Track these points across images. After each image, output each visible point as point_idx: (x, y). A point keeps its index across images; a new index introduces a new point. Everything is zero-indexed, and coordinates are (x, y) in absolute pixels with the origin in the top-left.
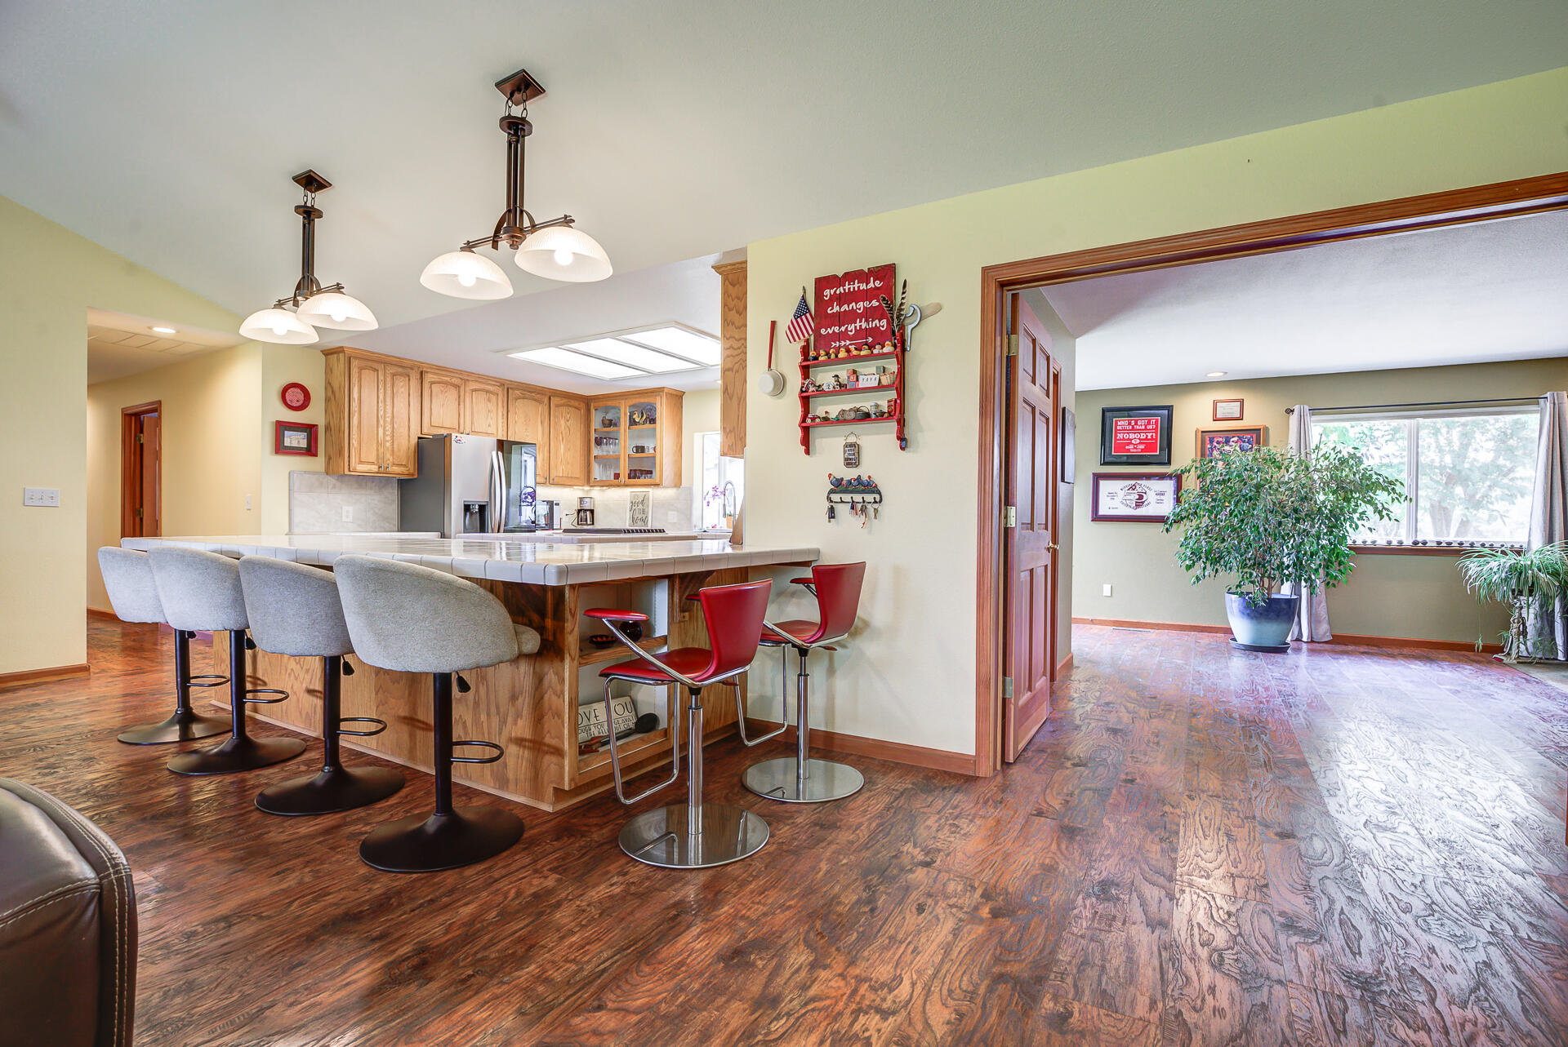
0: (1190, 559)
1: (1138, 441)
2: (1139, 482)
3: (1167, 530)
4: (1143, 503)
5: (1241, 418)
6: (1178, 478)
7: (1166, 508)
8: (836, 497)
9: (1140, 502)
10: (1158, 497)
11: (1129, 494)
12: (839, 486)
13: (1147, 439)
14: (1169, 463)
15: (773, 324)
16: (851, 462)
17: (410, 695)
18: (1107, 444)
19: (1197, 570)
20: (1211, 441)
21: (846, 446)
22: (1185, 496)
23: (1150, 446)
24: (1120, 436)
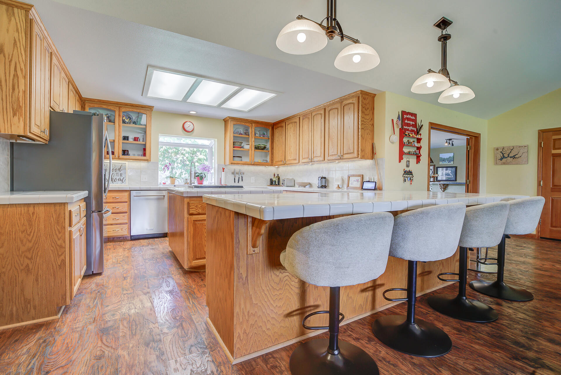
8: (406, 176)
12: (405, 173)
15: (393, 120)
21: (407, 161)
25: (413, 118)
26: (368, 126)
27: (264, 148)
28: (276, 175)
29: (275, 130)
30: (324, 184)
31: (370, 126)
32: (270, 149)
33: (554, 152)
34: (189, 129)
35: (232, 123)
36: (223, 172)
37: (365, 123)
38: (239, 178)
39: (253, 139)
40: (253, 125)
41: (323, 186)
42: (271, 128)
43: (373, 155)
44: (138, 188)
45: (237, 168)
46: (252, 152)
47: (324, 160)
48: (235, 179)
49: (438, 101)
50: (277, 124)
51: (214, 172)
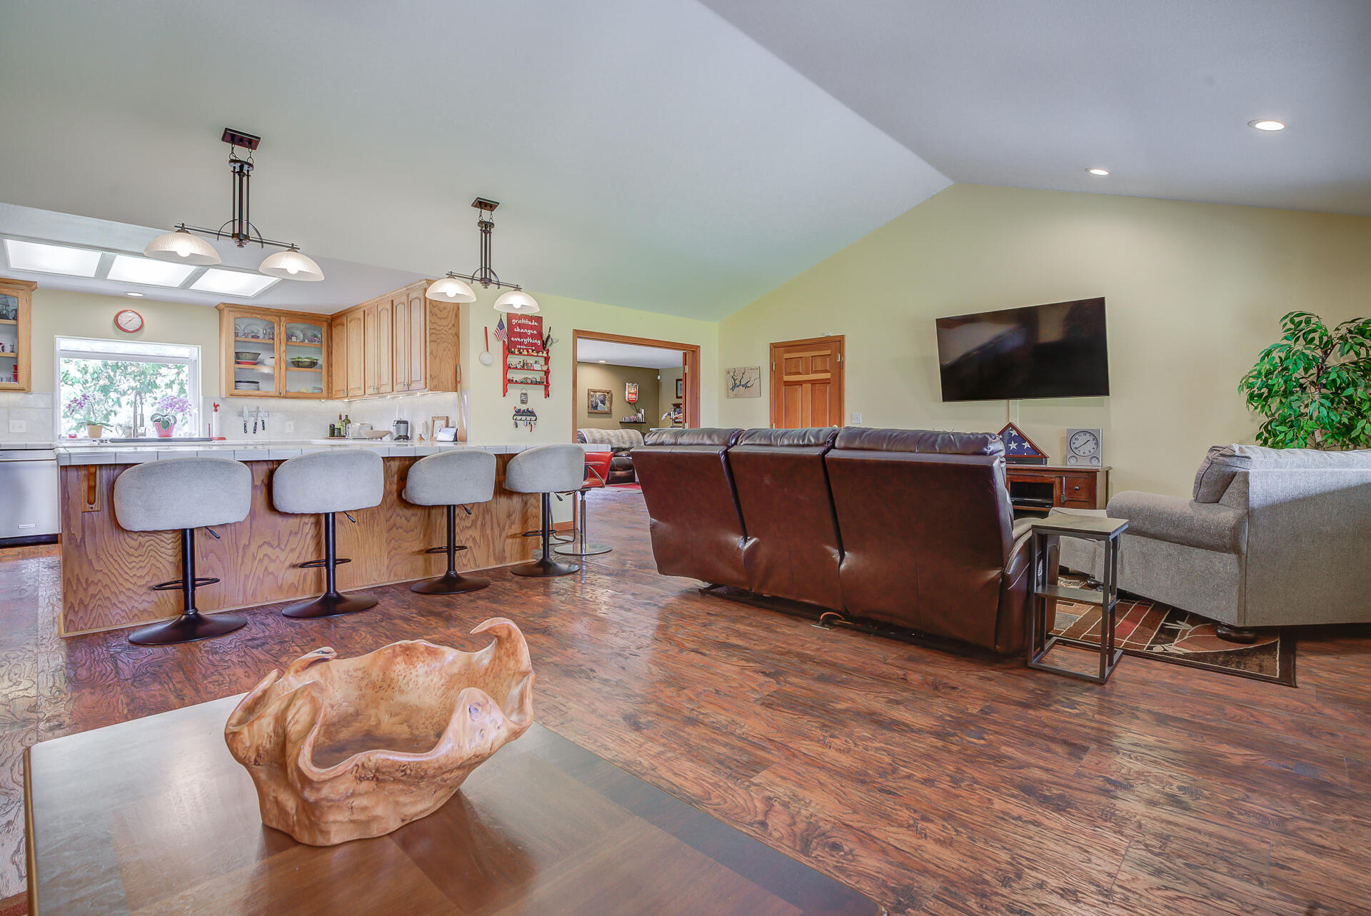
8: (519, 418)
12: (518, 412)
15: (486, 328)
16: (523, 402)
17: (425, 535)
21: (522, 394)
25: (533, 324)
26: (444, 336)
27: (313, 364)
28: (343, 418)
29: (333, 329)
30: (402, 434)
31: (451, 337)
32: (325, 368)
33: (787, 378)
34: (130, 327)
35: (232, 316)
36: (214, 413)
37: (438, 332)
38: (256, 423)
39: (283, 348)
40: (283, 319)
41: (400, 436)
42: (325, 324)
43: (456, 384)
44: (23, 445)
45: (248, 404)
46: (280, 372)
47: (393, 390)
48: (245, 427)
49: (494, 307)
50: (336, 317)
51: (197, 412)
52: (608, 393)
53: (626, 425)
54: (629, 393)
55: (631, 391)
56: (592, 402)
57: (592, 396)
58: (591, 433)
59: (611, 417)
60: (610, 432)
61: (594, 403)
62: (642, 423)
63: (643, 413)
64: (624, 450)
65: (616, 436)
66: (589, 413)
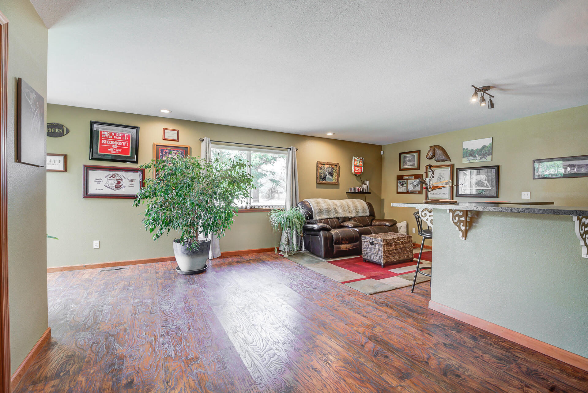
0: (152, 224)
1: (117, 147)
2: (117, 173)
3: (137, 205)
4: (120, 186)
5: (177, 141)
6: (143, 172)
7: (135, 190)
9: (118, 185)
10: (130, 183)
11: (110, 180)
13: (122, 145)
14: (137, 162)
18: (95, 146)
19: (157, 231)
20: (162, 151)
22: (147, 183)
23: (124, 151)
24: (104, 142)
52: (336, 166)
53: (352, 195)
54: (355, 166)
55: (357, 163)
56: (320, 173)
57: (321, 168)
58: (318, 203)
59: (338, 188)
60: (338, 202)
61: (322, 175)
62: (367, 193)
63: (368, 184)
64: (349, 219)
65: (342, 206)
66: (318, 184)
